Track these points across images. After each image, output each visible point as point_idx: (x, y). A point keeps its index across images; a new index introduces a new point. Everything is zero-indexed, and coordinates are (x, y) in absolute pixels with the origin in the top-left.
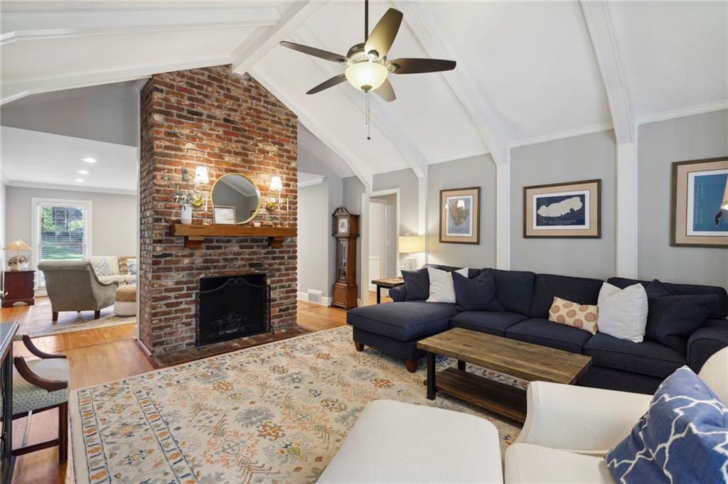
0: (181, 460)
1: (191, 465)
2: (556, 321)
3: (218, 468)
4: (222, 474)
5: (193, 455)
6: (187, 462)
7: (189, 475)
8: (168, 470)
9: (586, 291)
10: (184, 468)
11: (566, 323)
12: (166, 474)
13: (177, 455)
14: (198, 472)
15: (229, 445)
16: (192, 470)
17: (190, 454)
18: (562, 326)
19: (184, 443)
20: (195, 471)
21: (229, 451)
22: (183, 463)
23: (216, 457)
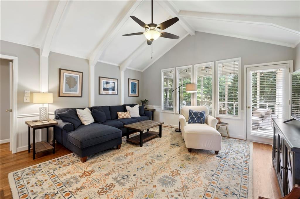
0: (208, 191)
1: (207, 187)
2: (122, 118)
3: (202, 179)
4: (204, 177)
5: (203, 190)
6: (207, 189)
7: (211, 185)
8: (215, 192)
9: (123, 109)
10: (210, 188)
11: (125, 118)
12: (217, 192)
13: (207, 195)
14: (209, 183)
15: (190, 181)
16: (209, 185)
17: (204, 190)
18: (123, 119)
19: (200, 196)
20: (209, 184)
21: (193, 180)
22: (209, 190)
23: (199, 182)
